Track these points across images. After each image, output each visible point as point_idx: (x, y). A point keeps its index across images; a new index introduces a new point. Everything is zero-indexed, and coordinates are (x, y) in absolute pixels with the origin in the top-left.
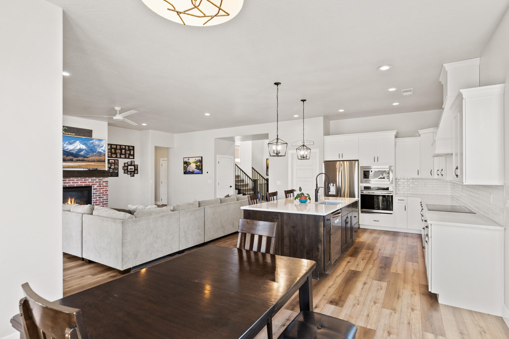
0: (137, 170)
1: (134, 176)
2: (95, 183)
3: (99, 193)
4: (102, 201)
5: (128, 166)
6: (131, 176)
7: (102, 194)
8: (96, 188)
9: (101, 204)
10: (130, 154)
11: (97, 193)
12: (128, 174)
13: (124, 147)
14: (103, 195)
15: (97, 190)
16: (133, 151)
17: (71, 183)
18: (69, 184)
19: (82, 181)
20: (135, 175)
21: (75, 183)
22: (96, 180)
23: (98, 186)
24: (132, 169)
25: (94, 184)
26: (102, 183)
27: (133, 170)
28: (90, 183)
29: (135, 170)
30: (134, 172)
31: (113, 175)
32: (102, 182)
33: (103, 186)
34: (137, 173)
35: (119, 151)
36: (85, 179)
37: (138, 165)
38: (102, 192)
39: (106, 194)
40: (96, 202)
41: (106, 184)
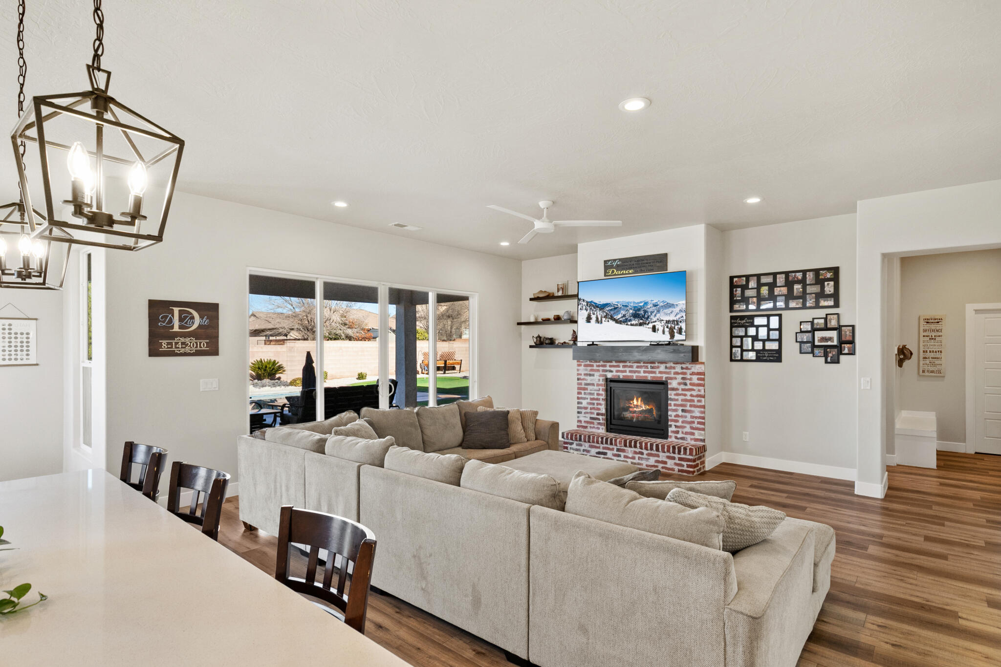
0: (852, 342)
1: (838, 362)
2: (672, 376)
3: (682, 400)
4: (689, 419)
5: (814, 330)
6: (826, 362)
7: (689, 404)
8: (676, 387)
9: (688, 426)
10: (821, 295)
11: (677, 400)
12: (813, 356)
13: (800, 276)
14: (691, 406)
15: (678, 392)
16: (832, 283)
17: (628, 371)
18: (624, 374)
19: (648, 368)
20: (842, 357)
21: (635, 372)
22: (674, 368)
23: (679, 384)
24: (830, 339)
25: (671, 379)
26: (688, 376)
27: (835, 343)
28: (662, 375)
29: (841, 342)
30: (839, 349)
31: (765, 356)
32: (690, 374)
33: (691, 384)
34: (852, 353)
35: (782, 288)
36: (652, 365)
37: (853, 327)
38: (689, 398)
39: (699, 404)
40: (677, 421)
41: (698, 379)
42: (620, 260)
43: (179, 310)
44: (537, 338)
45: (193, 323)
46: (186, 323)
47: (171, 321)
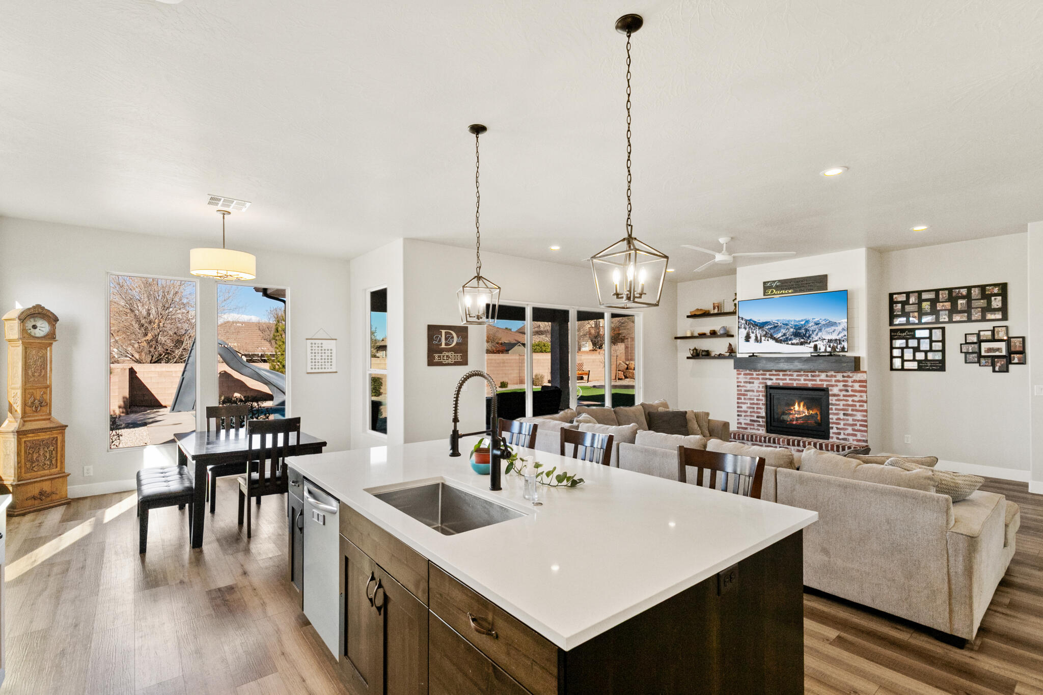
0: (1022, 352)
1: (1007, 371)
2: (833, 383)
3: (843, 405)
4: (851, 422)
5: (980, 341)
6: (994, 371)
7: (850, 408)
8: (837, 393)
9: (850, 428)
10: (988, 309)
11: (839, 405)
12: (980, 366)
13: (964, 292)
14: (853, 410)
15: (839, 398)
16: (999, 298)
17: (788, 379)
18: (785, 382)
19: (808, 377)
20: (1011, 367)
21: (795, 380)
22: (835, 376)
23: (841, 390)
24: (998, 350)
25: (832, 386)
26: (850, 384)
27: (1004, 353)
28: (822, 383)
29: (1010, 352)
30: (1008, 359)
31: (927, 366)
32: (852, 382)
33: (852, 391)
34: (1023, 362)
35: (945, 304)
36: (813, 374)
37: (1023, 338)
38: (850, 403)
39: (861, 408)
40: (839, 424)
41: (860, 386)
42: (779, 281)
43: (445, 332)
44: (693, 350)
45: (453, 341)
46: (449, 341)
47: (440, 340)
